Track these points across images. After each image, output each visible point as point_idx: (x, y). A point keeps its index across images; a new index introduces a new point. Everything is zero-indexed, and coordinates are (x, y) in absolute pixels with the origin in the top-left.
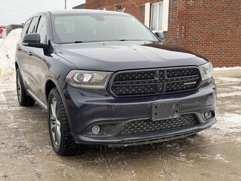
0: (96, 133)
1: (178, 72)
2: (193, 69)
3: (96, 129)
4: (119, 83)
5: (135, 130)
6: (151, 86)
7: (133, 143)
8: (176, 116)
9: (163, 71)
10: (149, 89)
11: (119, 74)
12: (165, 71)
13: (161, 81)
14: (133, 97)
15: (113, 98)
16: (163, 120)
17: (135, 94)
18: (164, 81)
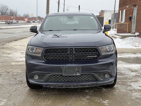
0: (37, 79)
1: (83, 50)
2: (95, 48)
3: (37, 77)
4: (48, 54)
5: (59, 79)
6: (66, 57)
7: (55, 86)
8: (78, 74)
9: (72, 49)
10: (65, 58)
11: (48, 49)
12: (74, 49)
13: (71, 54)
14: (55, 62)
15: (44, 62)
16: (73, 76)
17: (56, 60)
18: (73, 54)
